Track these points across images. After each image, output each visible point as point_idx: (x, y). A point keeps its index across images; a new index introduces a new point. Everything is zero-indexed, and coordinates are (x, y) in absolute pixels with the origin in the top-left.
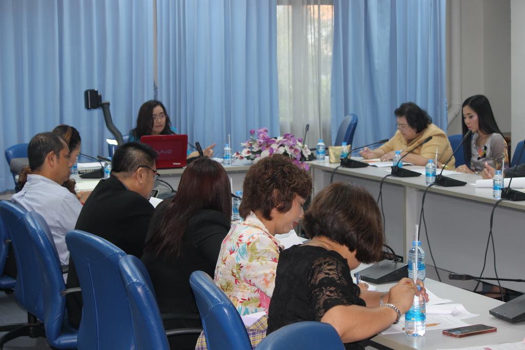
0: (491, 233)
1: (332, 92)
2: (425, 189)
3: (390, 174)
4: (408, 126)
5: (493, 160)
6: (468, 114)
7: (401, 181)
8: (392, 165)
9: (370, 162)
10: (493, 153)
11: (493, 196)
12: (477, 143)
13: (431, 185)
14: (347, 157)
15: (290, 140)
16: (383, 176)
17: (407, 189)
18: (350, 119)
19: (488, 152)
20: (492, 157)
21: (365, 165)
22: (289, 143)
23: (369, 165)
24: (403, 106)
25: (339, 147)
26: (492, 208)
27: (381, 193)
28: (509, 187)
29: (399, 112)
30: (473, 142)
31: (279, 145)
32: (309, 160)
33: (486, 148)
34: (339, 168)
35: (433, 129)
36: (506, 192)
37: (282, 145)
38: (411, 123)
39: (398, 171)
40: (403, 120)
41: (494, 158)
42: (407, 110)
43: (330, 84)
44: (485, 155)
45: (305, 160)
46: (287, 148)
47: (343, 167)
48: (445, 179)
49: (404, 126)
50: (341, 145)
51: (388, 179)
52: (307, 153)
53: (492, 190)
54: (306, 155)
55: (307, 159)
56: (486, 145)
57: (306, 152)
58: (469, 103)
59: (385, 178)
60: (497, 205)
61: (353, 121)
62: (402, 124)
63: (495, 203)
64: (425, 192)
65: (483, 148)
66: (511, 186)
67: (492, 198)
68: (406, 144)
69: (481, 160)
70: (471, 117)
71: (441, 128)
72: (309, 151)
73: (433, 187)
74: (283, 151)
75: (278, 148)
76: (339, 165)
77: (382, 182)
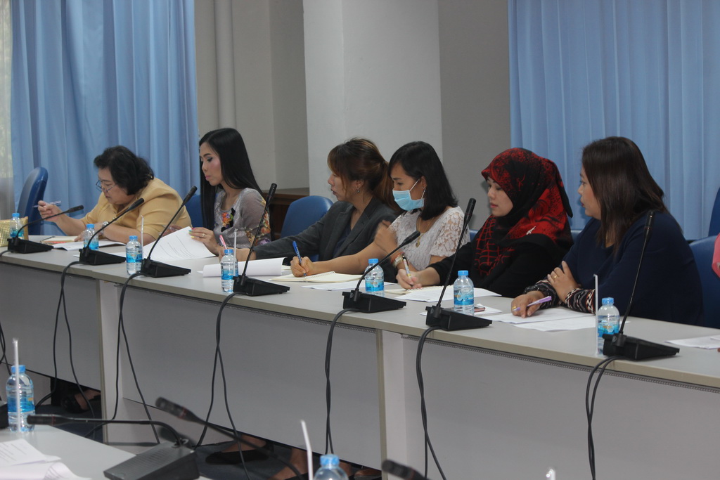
0: (218, 349)
1: (12, 133)
2: (124, 283)
3: (78, 260)
4: (114, 184)
5: (245, 230)
6: (205, 155)
7: (91, 272)
8: (82, 247)
9: (57, 242)
10: (245, 220)
11: (222, 290)
12: (223, 206)
13: (134, 276)
14: (17, 236)
16: (66, 265)
17: (102, 283)
18: (35, 173)
19: (237, 219)
20: (244, 227)
21: (46, 248)
23: (53, 247)
24: (108, 153)
25: (8, 221)
26: (218, 308)
27: (62, 293)
28: (244, 274)
29: (101, 162)
30: (217, 204)
33: (233, 212)
34: (6, 255)
35: (156, 185)
36: (240, 282)
38: (119, 178)
39: (89, 256)
40: (106, 175)
41: (248, 228)
42: (112, 157)
44: (231, 224)
47: (12, 252)
48: (156, 266)
49: (108, 183)
50: (11, 218)
51: (73, 268)
53: (220, 280)
56: (234, 208)
58: (208, 139)
59: (69, 266)
60: (225, 303)
61: (39, 178)
62: (104, 180)
63: (222, 300)
64: (125, 286)
65: (230, 213)
66: (247, 274)
67: (220, 292)
68: (116, 211)
69: (226, 231)
70: (210, 160)
71: (168, 183)
73: (138, 278)
76: (6, 249)
77: (64, 274)
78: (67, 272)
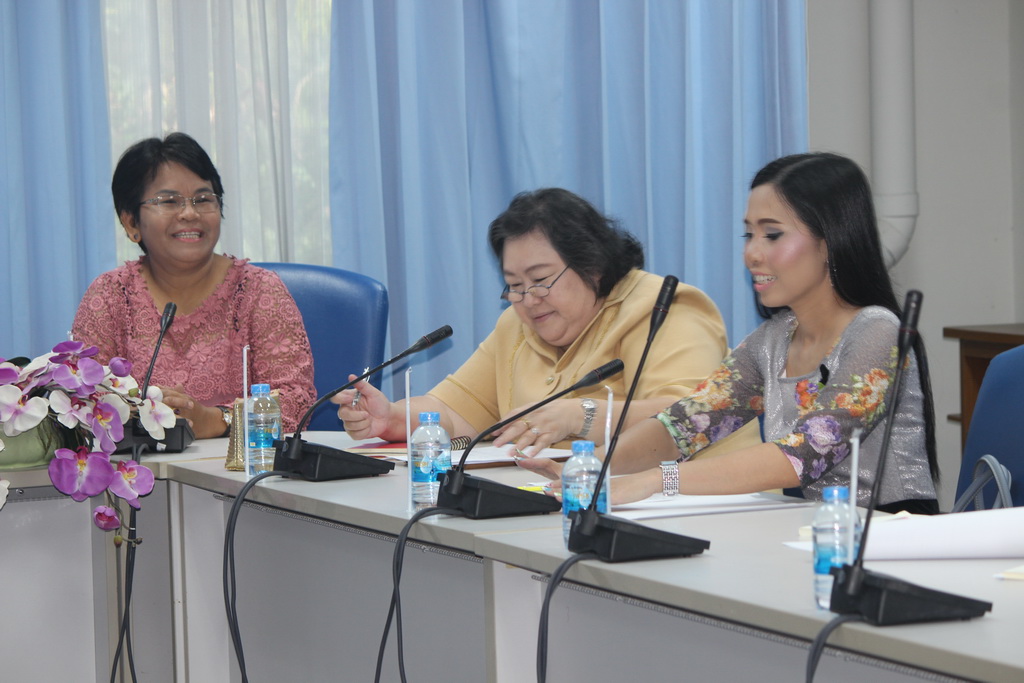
1: (332, 172)
6: (763, 221)
7: (470, 536)
14: (298, 435)
15: (75, 367)
16: (409, 516)
22: (71, 381)
31: (27, 390)
32: (167, 451)
34: (263, 483)
36: (845, 584)
37: (40, 392)
43: (324, 142)
45: (152, 448)
46: (57, 401)
48: (612, 531)
51: (429, 527)
52: (159, 420)
54: (156, 432)
55: (161, 446)
57: (157, 417)
58: (780, 177)
59: (414, 520)
65: (817, 378)
70: (773, 237)
72: (169, 411)
74: (42, 415)
75: (24, 400)
77: (402, 540)
78: (411, 534)
